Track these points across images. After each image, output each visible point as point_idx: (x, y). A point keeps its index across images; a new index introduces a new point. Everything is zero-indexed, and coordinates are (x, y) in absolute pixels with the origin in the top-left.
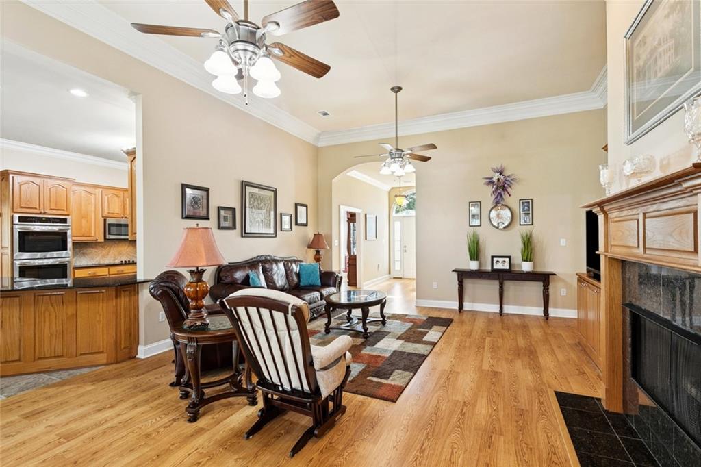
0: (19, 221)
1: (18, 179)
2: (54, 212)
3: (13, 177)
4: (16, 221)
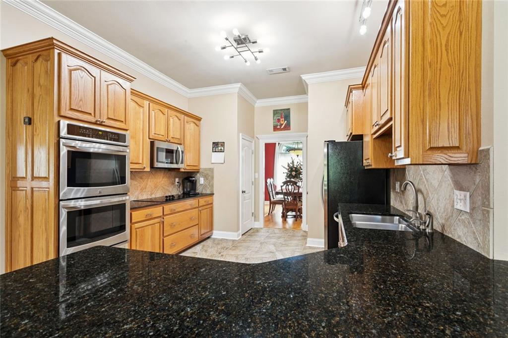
0: (69, 133)
1: (68, 61)
2: (112, 123)
3: (59, 54)
4: (64, 132)
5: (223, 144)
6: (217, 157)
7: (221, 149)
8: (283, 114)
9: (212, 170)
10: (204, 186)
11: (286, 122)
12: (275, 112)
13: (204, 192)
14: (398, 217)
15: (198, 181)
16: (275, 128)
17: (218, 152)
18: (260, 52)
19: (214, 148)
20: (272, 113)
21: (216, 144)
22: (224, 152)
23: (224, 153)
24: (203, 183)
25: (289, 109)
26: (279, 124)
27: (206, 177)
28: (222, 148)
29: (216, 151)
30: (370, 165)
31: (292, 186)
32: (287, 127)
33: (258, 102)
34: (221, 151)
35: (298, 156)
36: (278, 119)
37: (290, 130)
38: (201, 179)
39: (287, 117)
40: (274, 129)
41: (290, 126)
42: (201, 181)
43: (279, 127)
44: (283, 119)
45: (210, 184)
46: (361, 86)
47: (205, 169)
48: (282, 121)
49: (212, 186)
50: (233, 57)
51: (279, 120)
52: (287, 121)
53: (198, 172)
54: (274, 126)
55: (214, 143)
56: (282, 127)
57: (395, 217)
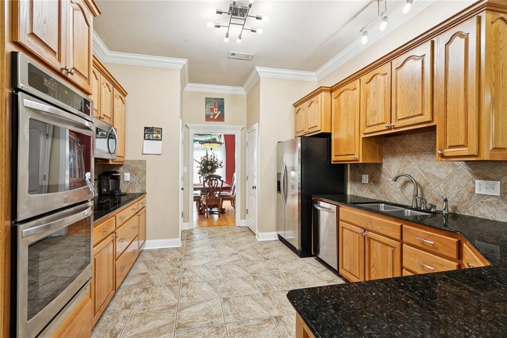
2: (77, 79)
5: (159, 131)
6: (151, 147)
7: (157, 137)
8: (217, 103)
9: (143, 163)
10: (130, 184)
11: (219, 112)
12: (208, 100)
13: (131, 191)
14: (383, 204)
15: (121, 178)
16: (208, 118)
17: (153, 140)
18: (252, 31)
19: (147, 135)
20: (204, 101)
21: (149, 130)
22: (161, 140)
23: (161, 142)
24: (129, 180)
25: (223, 99)
26: (212, 114)
27: (133, 172)
28: (159, 136)
29: (149, 139)
30: (357, 160)
31: (215, 180)
32: (221, 118)
33: (188, 85)
34: (157, 139)
35: (211, 149)
36: (211, 108)
37: (224, 121)
38: (126, 174)
39: (221, 107)
40: (206, 118)
41: (224, 117)
42: (127, 176)
43: (212, 117)
44: (217, 109)
45: (141, 181)
46: (330, 89)
47: (133, 162)
48: (216, 110)
49: (144, 183)
50: (219, 27)
51: (212, 110)
52: (221, 112)
53: (121, 165)
54: (206, 116)
55: (146, 128)
56: (215, 118)
57: (381, 205)
